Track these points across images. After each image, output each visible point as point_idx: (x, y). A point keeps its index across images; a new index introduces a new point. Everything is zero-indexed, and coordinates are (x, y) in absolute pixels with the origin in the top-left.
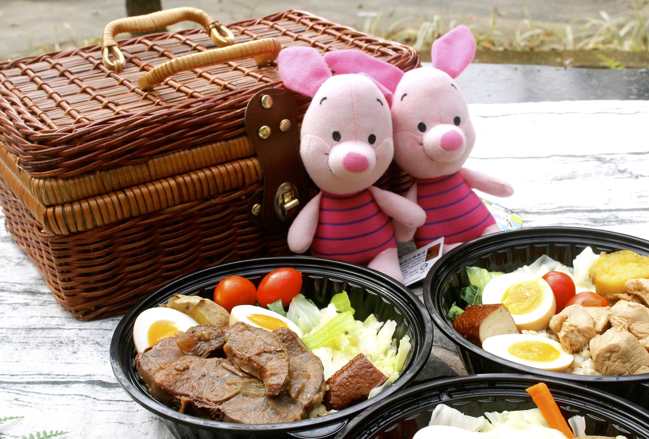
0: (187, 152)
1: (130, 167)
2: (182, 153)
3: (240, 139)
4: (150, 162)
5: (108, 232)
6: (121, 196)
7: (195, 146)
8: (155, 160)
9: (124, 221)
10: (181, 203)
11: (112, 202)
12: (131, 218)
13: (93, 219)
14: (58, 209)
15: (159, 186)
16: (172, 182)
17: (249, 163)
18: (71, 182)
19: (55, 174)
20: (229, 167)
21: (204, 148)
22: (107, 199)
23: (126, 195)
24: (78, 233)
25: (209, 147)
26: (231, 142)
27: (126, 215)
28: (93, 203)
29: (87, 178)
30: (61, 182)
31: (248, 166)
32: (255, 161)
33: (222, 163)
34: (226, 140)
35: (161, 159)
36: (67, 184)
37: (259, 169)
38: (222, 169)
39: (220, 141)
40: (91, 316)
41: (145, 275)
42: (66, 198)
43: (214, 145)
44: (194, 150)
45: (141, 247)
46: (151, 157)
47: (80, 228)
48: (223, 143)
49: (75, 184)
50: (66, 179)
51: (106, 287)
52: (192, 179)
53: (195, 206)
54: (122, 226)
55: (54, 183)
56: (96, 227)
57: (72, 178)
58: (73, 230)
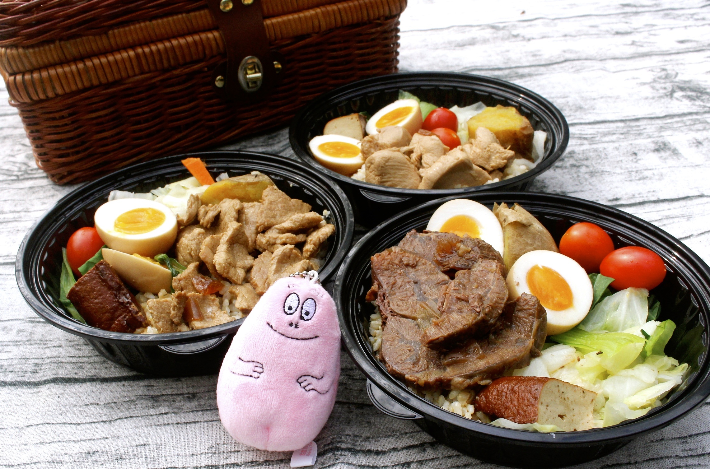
0: (148, 23)
1: (91, 37)
2: (143, 24)
3: (202, 12)
4: (110, 32)
5: (70, 101)
6: (81, 66)
7: (156, 17)
8: (116, 31)
9: (85, 90)
10: (142, 73)
11: (72, 72)
12: (92, 87)
13: (54, 88)
14: (19, 77)
15: (118, 56)
16: (132, 53)
17: (210, 35)
18: (31, 50)
19: (15, 43)
20: (190, 39)
21: (165, 20)
22: (67, 69)
23: (85, 65)
24: (41, 101)
25: (170, 19)
26: (192, 14)
27: (87, 84)
28: (52, 72)
29: (47, 47)
30: (21, 50)
31: (208, 39)
32: (216, 34)
33: (183, 35)
34: (188, 12)
35: (121, 30)
36: (27, 51)
37: (220, 42)
38: (182, 41)
39: (181, 13)
40: (65, 181)
41: (113, 143)
42: (28, 66)
43: (175, 17)
44: (154, 22)
45: (106, 115)
46: (112, 27)
47: (42, 96)
48: (184, 15)
49: (35, 53)
50: (26, 47)
51: (77, 153)
52: (151, 51)
53: (155, 77)
54: (83, 95)
55: (14, 51)
56: (57, 95)
57: (33, 46)
58: (35, 98)
